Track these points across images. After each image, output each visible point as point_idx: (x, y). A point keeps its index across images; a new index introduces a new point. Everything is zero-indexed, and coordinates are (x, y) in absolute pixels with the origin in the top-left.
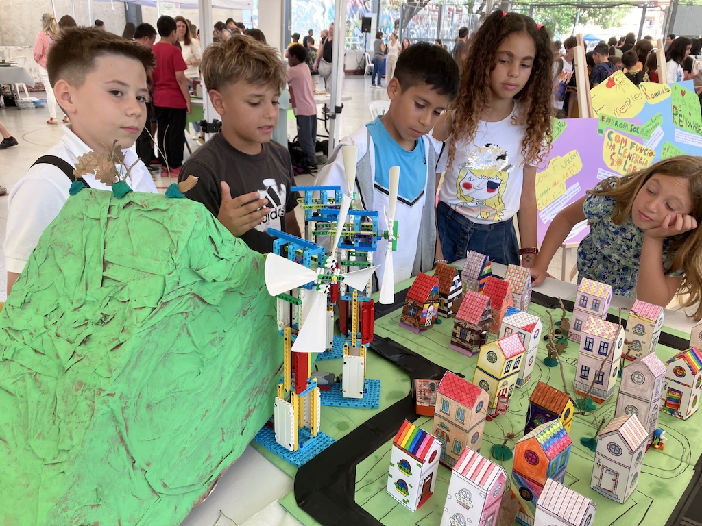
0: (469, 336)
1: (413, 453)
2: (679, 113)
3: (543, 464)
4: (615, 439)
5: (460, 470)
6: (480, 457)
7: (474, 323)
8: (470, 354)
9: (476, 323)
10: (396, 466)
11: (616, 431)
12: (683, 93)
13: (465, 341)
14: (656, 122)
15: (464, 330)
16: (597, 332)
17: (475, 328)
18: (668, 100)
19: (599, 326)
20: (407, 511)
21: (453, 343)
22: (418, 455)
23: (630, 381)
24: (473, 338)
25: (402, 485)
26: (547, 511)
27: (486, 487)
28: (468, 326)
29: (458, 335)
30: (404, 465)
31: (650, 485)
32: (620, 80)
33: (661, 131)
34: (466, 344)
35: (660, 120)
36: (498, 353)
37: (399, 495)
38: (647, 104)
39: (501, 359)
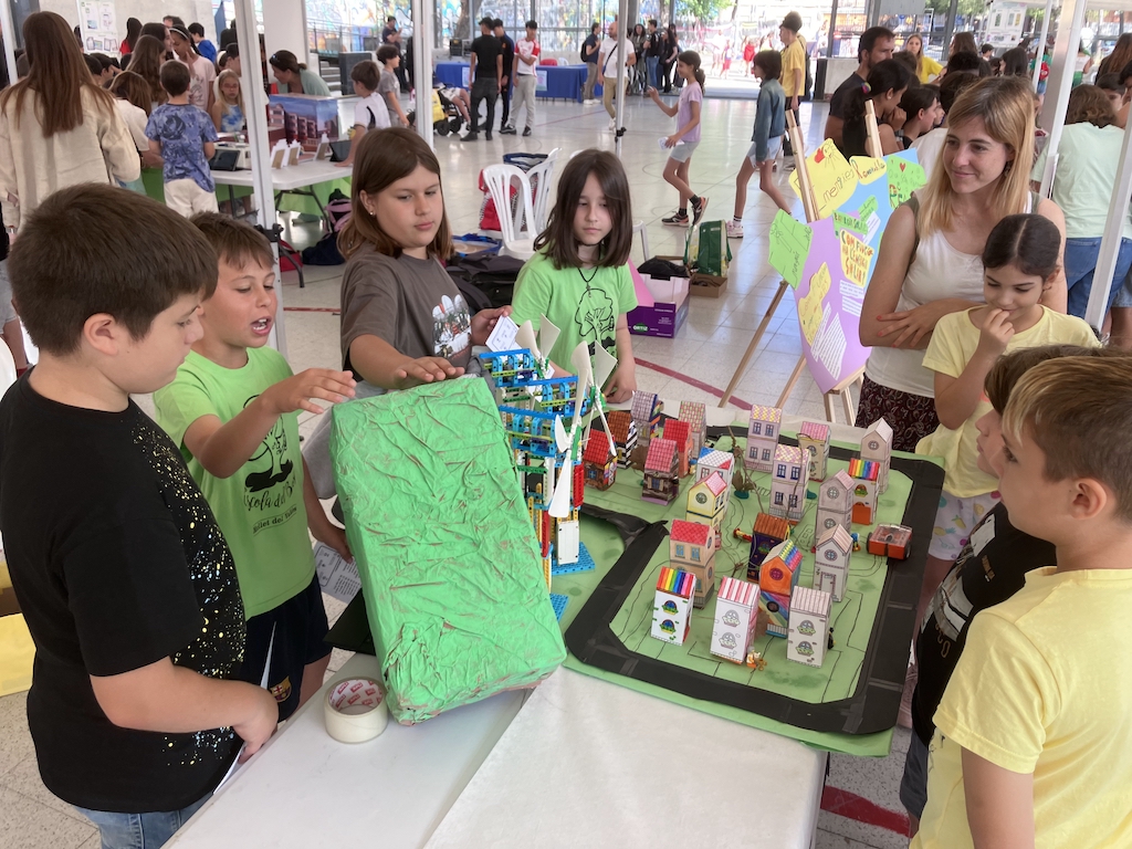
0: (662, 485)
1: (678, 593)
2: (898, 192)
3: (787, 577)
4: (830, 546)
5: (724, 596)
6: (738, 582)
7: (666, 471)
8: (666, 503)
9: (668, 470)
10: (661, 609)
11: (832, 539)
12: (903, 167)
13: (658, 491)
14: (869, 208)
15: (655, 480)
16: (788, 458)
17: (667, 476)
18: (883, 179)
19: (789, 452)
20: (676, 646)
21: (644, 495)
22: (683, 593)
23: (826, 498)
24: (667, 486)
25: (668, 625)
26: (799, 611)
27: (749, 604)
28: (660, 475)
29: (650, 487)
30: (670, 606)
31: (857, 583)
32: (830, 151)
33: (877, 218)
34: (659, 494)
35: (875, 205)
36: (708, 493)
37: (665, 635)
38: (859, 186)
39: (711, 498)
